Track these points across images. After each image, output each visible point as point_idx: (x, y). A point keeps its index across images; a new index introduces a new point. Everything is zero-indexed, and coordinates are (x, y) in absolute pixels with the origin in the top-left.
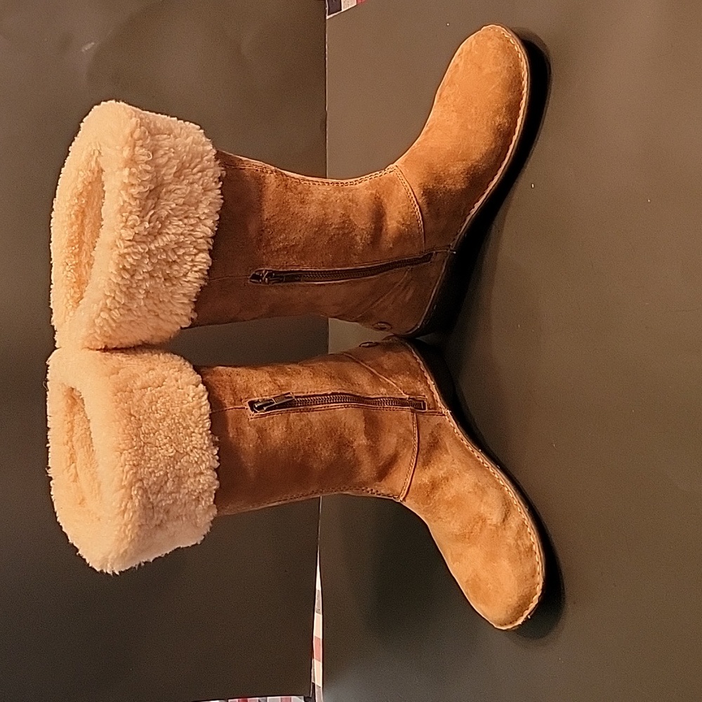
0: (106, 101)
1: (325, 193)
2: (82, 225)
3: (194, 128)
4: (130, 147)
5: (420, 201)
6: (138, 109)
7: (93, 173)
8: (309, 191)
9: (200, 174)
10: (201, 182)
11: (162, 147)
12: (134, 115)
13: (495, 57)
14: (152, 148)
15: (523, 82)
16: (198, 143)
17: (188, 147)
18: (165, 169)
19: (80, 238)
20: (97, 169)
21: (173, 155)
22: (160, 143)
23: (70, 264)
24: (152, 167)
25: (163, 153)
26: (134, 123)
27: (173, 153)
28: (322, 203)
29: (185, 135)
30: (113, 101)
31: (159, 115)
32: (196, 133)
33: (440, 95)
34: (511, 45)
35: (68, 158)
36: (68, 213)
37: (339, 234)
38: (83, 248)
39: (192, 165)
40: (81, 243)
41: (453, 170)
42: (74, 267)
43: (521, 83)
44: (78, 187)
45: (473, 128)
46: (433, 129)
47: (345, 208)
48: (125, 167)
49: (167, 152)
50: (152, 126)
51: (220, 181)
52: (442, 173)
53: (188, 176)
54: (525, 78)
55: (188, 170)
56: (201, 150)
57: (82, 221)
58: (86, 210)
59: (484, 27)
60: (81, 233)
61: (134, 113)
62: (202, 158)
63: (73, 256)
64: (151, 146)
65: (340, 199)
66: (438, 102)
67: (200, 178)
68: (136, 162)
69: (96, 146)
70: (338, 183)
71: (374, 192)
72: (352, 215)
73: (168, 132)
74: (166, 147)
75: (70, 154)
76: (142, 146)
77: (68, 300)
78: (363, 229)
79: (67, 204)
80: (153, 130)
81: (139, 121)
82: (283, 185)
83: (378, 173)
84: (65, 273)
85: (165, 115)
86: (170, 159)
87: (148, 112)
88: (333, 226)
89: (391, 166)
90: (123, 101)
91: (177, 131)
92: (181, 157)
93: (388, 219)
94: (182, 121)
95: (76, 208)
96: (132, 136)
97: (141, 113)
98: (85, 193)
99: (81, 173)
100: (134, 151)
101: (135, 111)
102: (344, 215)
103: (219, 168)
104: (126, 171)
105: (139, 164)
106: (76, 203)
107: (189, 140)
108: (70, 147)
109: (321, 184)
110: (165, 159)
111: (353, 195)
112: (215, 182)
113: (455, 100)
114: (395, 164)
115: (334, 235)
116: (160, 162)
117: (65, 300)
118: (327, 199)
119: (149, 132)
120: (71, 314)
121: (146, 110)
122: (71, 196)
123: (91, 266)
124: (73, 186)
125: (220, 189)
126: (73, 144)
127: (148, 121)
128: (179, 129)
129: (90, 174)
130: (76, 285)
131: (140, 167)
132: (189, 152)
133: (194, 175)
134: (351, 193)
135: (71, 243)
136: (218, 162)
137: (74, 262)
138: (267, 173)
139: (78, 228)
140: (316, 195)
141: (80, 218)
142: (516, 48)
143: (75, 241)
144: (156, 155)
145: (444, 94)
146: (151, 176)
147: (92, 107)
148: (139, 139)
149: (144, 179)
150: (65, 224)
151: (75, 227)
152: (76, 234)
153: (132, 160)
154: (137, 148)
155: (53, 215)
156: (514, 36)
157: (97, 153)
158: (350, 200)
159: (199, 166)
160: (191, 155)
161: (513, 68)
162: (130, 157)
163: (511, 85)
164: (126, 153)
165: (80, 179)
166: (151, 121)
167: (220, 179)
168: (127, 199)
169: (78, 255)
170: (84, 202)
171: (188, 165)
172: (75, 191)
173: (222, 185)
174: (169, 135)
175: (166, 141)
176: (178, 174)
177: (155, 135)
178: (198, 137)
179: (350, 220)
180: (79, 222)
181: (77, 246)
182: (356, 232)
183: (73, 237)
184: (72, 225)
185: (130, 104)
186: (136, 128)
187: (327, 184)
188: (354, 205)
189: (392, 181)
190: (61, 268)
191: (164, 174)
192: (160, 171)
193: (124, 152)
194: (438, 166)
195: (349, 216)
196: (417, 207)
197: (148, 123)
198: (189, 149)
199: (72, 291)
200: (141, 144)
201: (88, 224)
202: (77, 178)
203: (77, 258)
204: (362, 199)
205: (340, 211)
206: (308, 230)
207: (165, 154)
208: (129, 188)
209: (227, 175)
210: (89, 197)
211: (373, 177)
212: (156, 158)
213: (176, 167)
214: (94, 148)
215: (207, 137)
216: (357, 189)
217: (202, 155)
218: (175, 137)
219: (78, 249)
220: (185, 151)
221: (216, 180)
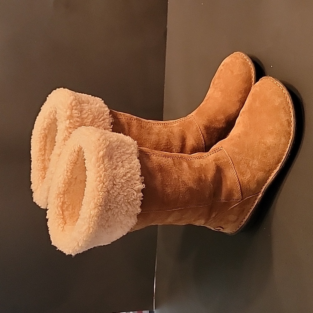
0: (59, 88)
1: (159, 129)
2: (46, 142)
3: (99, 100)
4: (70, 110)
5: (203, 132)
6: (73, 92)
7: (52, 120)
8: (151, 128)
9: (103, 121)
10: (103, 125)
11: (85, 109)
12: (72, 95)
13: (239, 67)
14: (80, 110)
15: (252, 79)
16: (101, 107)
17: (97, 109)
18: (86, 120)
19: (45, 148)
20: (53, 118)
21: (90, 113)
22: (84, 107)
23: (40, 160)
24: (80, 119)
25: (85, 112)
26: (72, 99)
27: (90, 112)
28: (158, 134)
29: (95, 103)
30: (62, 88)
31: (83, 94)
32: (100, 102)
33: (213, 83)
34: (247, 62)
35: (40, 112)
36: (39, 136)
37: (165, 148)
38: (46, 152)
39: (99, 117)
40: (45, 150)
41: (219, 118)
42: (42, 161)
43: (251, 79)
44: (45, 126)
45: (229, 99)
46: (210, 99)
47: (168, 136)
48: (68, 119)
49: (87, 111)
50: (80, 100)
51: (112, 125)
52: (213, 119)
53: (97, 122)
54: (253, 77)
55: (97, 120)
56: (103, 110)
57: (46, 140)
58: (48, 135)
59: (235, 53)
60: (45, 145)
61: (72, 94)
62: (104, 114)
63: (41, 156)
64: (80, 109)
65: (166, 131)
66: (212, 86)
67: (103, 124)
68: (73, 117)
69: (54, 109)
70: (165, 124)
71: (181, 128)
72: (171, 139)
73: (87, 102)
74: (87, 109)
75: (41, 111)
76: (75, 109)
77: (39, 177)
78: (176, 146)
79: (39, 133)
80: (81, 102)
81: (74, 98)
82: (140, 126)
83: (183, 118)
84: (38, 164)
85: (86, 94)
86: (88, 115)
87: (78, 93)
88: (163, 145)
89: (189, 115)
90: (67, 88)
91: (91, 102)
92: (94, 113)
93: (188, 141)
94: (94, 97)
95: (43, 135)
96: (71, 105)
97: (75, 94)
98: (47, 129)
99: (46, 120)
100: (72, 112)
101: (72, 93)
102: (167, 139)
103: (111, 118)
104: (68, 122)
105: (73, 118)
106: (43, 133)
107: (98, 105)
108: (41, 108)
109: (157, 124)
110: (86, 115)
111: (172, 129)
112: (110, 125)
113: (220, 86)
114: (191, 114)
115: (163, 149)
116: (84, 116)
117: (38, 177)
118: (160, 132)
119: (79, 103)
120: (41, 185)
121: (77, 92)
122: (41, 130)
123: (50, 160)
124: (42, 125)
125: (112, 128)
126: (43, 106)
127: (78, 97)
128: (93, 101)
129: (50, 120)
130: (43, 170)
131: (74, 119)
132: (97, 111)
133: (100, 122)
134: (171, 129)
135: (40, 150)
136: (111, 116)
137: (42, 159)
138: (132, 120)
139: (44, 143)
140: (155, 130)
141: (45, 138)
142: (249, 63)
143: (42, 149)
144: (82, 113)
145: (215, 83)
146: (79, 123)
147: (52, 91)
148: (74, 106)
149: (76, 125)
150: (38, 141)
151: (42, 143)
152: (43, 146)
153: (71, 116)
154: (73, 110)
155: (32, 137)
156: (249, 58)
157: (54, 112)
158: (170, 132)
159: (103, 118)
160: (98, 113)
161: (248, 73)
162: (70, 114)
163: (247, 81)
164: (68, 113)
165: (46, 123)
166: (79, 98)
167: (112, 124)
168: (67, 134)
169: (44, 155)
170: (47, 132)
171: (97, 117)
172: (43, 127)
173: (113, 126)
174: (88, 103)
175: (86, 107)
176: (92, 122)
177: (82, 104)
178: (101, 104)
179: (170, 142)
180: (44, 140)
181: (43, 151)
182: (173, 147)
183: (41, 147)
184: (41, 142)
185: (70, 90)
186: (73, 101)
187: (160, 124)
188: (172, 135)
189: (190, 122)
190: (36, 162)
191: (86, 122)
192: (84, 121)
193: (67, 112)
194: (212, 116)
195: (170, 140)
196: (202, 135)
197: (78, 98)
198: (98, 110)
199: (41, 173)
200: (75, 108)
201: (48, 141)
202: (44, 122)
203: (43, 157)
204: (176, 131)
205: (166, 137)
206: (151, 147)
207: (87, 112)
208: (69, 129)
209: (114, 121)
210: (49, 130)
211: (181, 121)
212: (82, 115)
213: (91, 119)
214: (53, 109)
215: (105, 104)
216: (174, 126)
217: (103, 113)
218: (91, 105)
219: (44, 153)
220: (95, 111)
221: (110, 124)
